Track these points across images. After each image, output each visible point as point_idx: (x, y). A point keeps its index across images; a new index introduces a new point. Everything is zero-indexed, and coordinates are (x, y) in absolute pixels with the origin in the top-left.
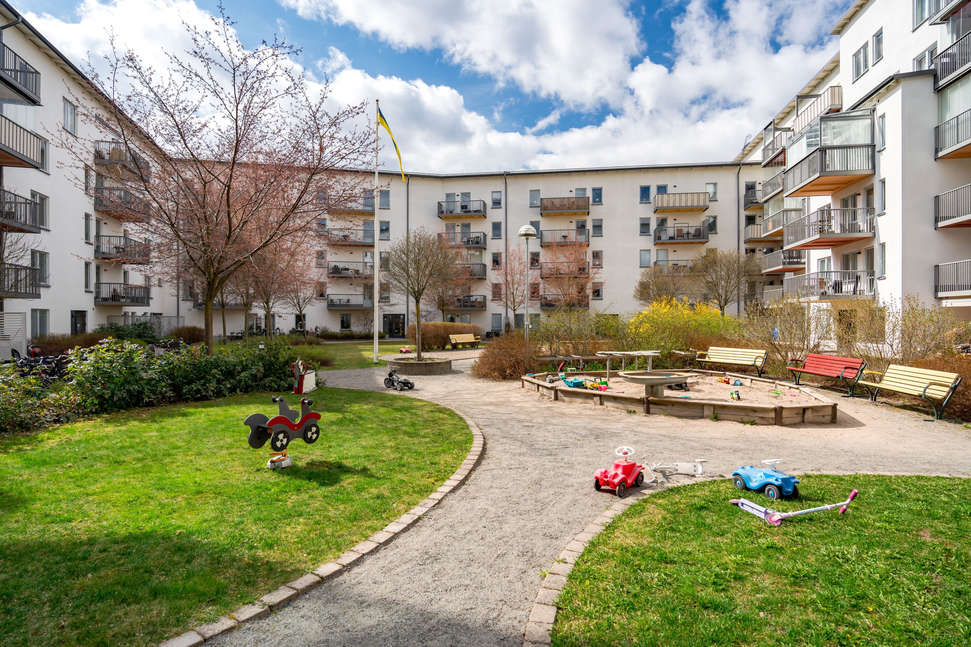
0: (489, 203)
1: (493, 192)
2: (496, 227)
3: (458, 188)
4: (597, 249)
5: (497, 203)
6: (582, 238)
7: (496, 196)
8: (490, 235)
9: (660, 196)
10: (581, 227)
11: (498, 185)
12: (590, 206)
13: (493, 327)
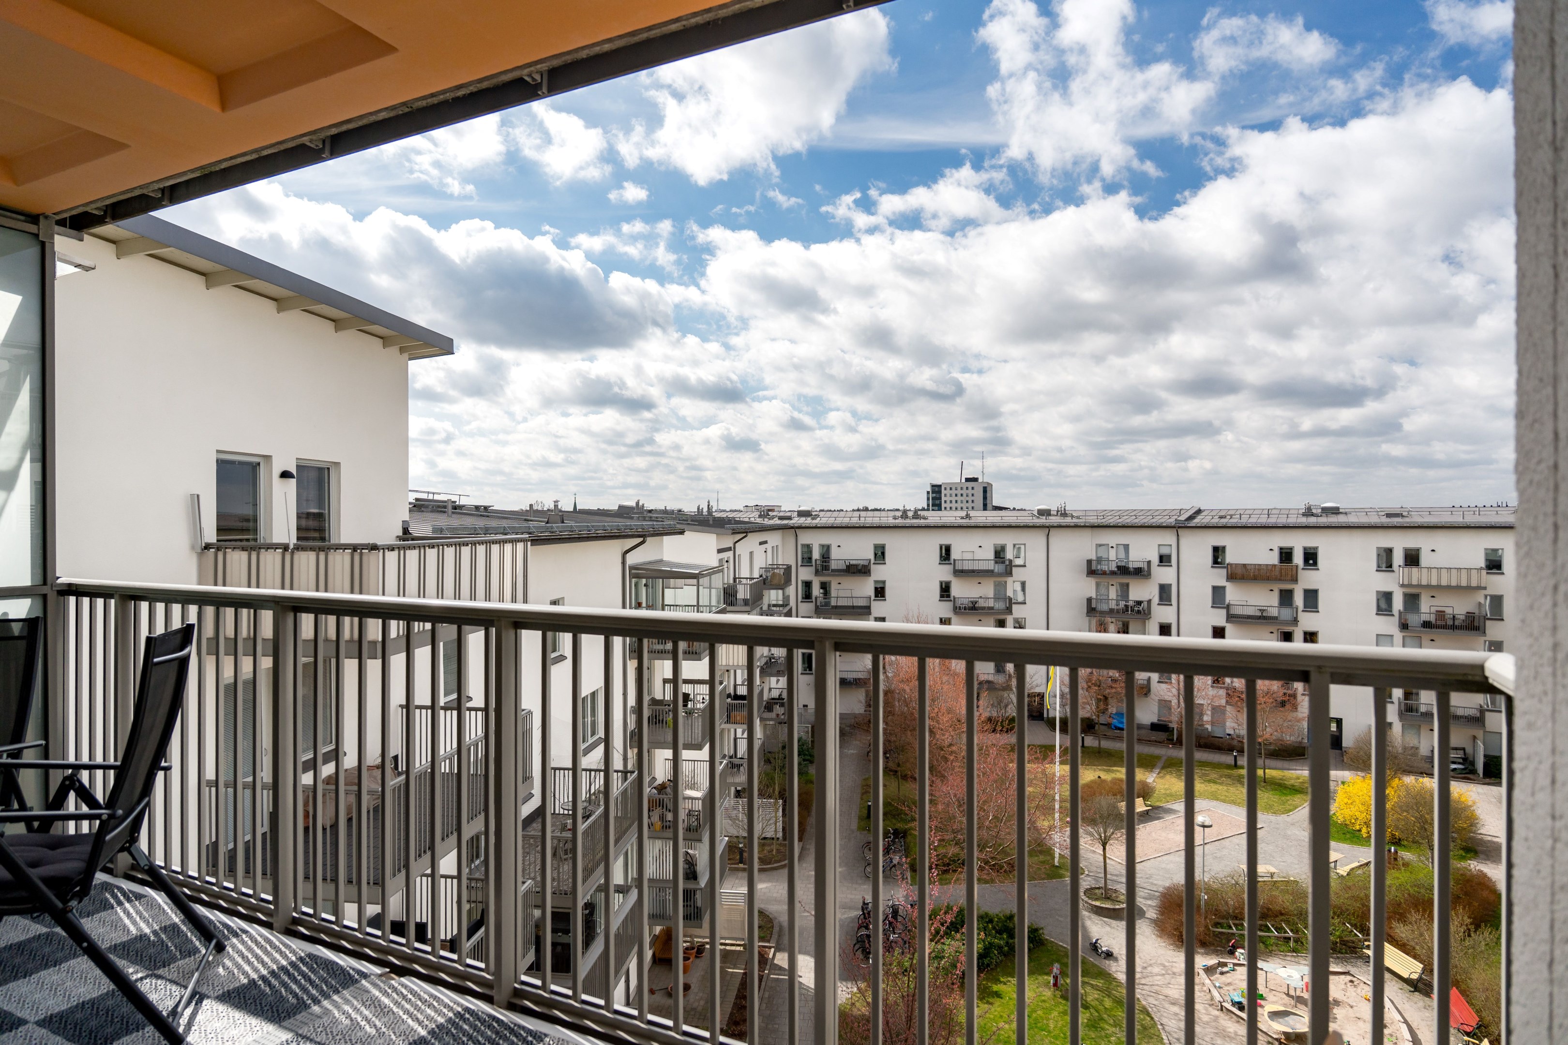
0: (1155, 560)
1: (1159, 545)
2: (1165, 592)
3: (1113, 538)
4: (1311, 629)
5: (1164, 560)
6: (1286, 614)
7: (1165, 551)
8: (1156, 600)
9: (1406, 570)
10: (1286, 597)
11: (1168, 538)
12: (1300, 571)
13: (1159, 716)
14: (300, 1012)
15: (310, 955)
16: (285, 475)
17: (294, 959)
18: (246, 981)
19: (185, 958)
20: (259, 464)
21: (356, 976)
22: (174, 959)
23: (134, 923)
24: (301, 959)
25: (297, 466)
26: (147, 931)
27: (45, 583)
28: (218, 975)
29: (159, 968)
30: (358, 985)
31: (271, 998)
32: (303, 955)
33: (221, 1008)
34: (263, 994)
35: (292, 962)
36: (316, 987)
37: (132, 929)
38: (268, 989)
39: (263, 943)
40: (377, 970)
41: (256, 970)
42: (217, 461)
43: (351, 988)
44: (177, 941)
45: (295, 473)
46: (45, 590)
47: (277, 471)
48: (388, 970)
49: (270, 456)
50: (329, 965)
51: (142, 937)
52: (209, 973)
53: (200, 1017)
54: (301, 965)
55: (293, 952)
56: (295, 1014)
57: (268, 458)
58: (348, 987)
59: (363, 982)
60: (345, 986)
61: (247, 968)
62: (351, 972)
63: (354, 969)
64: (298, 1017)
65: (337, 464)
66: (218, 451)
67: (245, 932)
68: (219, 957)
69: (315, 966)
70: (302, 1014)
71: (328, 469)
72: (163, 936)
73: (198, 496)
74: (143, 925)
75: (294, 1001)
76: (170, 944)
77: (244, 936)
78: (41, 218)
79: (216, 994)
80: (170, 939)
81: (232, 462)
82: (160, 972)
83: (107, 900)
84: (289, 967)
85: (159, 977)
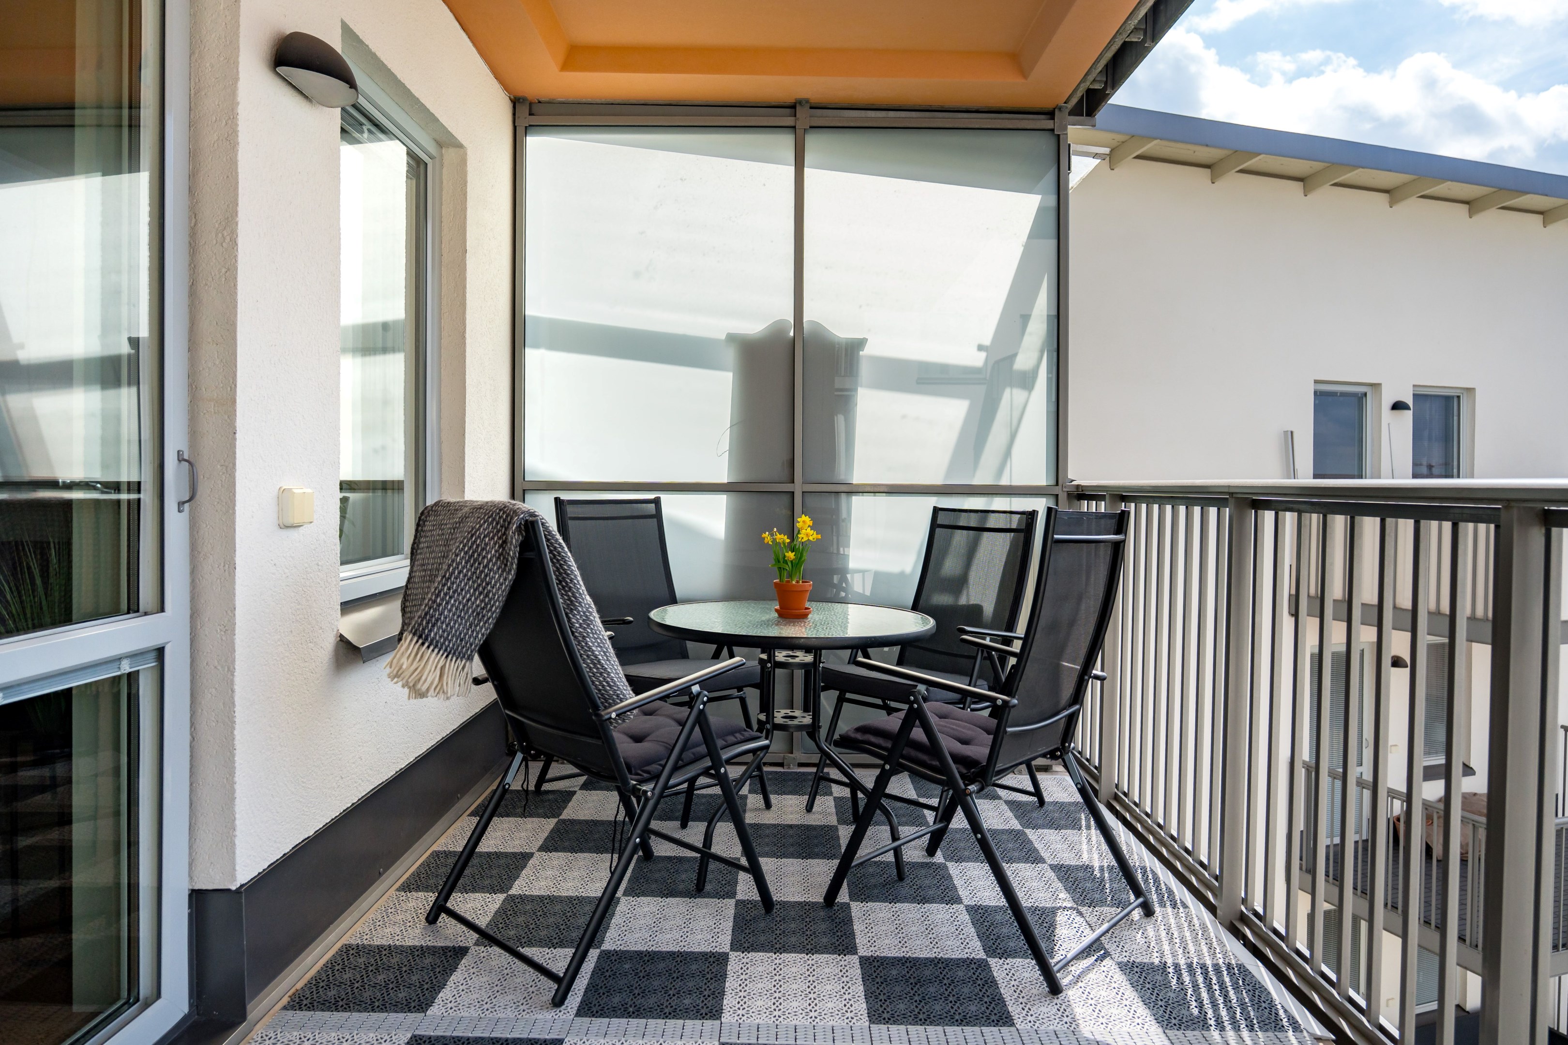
14: (1194, 1030)
15: (1241, 967)
16: (1398, 406)
17: (1221, 961)
18: (1156, 961)
19: (1112, 906)
20: (1365, 394)
21: (1285, 1022)
22: (1102, 902)
23: (1090, 851)
24: (1229, 967)
25: (1414, 395)
26: (1096, 864)
27: (1057, 484)
28: (1133, 940)
29: (1084, 906)
30: (1279, 1035)
31: (1172, 995)
32: (1233, 962)
33: (1120, 978)
34: (1167, 985)
35: (1217, 964)
36: (1230, 1009)
37: (1085, 856)
38: (1174, 982)
39: (1197, 926)
40: (1318, 1029)
41: (1174, 955)
42: (1315, 393)
43: (1270, 1034)
44: (1115, 885)
45: (1410, 403)
46: (1057, 490)
47: (1387, 402)
48: (1334, 1037)
49: (1380, 385)
50: (1257, 990)
51: (1088, 868)
52: (1126, 933)
53: (1092, 976)
54: (1225, 973)
55: (1225, 954)
56: (1187, 1028)
57: (1376, 386)
58: (1266, 1031)
59: (1290, 1033)
60: (1264, 1027)
61: (1166, 947)
62: (1281, 1012)
63: (1286, 1011)
64: (1189, 1033)
65: (1470, 391)
66: (1316, 382)
67: (1185, 906)
68: (1145, 920)
69: (1241, 982)
70: (1195, 1033)
71: (1459, 397)
72: (1106, 875)
73: (1292, 433)
74: (1096, 856)
75: (1196, 1012)
76: (1107, 886)
77: (1181, 910)
78: (1057, 112)
79: (1120, 960)
80: (1111, 880)
81: (1333, 394)
82: (1083, 909)
83: (1080, 819)
84: (1210, 969)
85: (1081, 914)
